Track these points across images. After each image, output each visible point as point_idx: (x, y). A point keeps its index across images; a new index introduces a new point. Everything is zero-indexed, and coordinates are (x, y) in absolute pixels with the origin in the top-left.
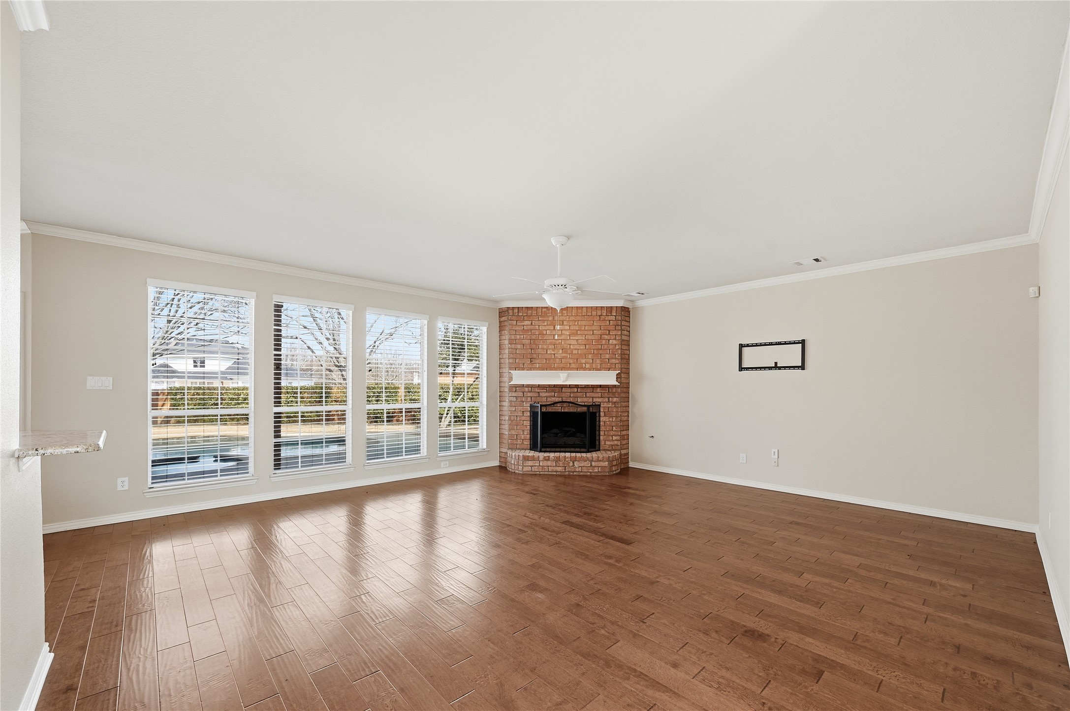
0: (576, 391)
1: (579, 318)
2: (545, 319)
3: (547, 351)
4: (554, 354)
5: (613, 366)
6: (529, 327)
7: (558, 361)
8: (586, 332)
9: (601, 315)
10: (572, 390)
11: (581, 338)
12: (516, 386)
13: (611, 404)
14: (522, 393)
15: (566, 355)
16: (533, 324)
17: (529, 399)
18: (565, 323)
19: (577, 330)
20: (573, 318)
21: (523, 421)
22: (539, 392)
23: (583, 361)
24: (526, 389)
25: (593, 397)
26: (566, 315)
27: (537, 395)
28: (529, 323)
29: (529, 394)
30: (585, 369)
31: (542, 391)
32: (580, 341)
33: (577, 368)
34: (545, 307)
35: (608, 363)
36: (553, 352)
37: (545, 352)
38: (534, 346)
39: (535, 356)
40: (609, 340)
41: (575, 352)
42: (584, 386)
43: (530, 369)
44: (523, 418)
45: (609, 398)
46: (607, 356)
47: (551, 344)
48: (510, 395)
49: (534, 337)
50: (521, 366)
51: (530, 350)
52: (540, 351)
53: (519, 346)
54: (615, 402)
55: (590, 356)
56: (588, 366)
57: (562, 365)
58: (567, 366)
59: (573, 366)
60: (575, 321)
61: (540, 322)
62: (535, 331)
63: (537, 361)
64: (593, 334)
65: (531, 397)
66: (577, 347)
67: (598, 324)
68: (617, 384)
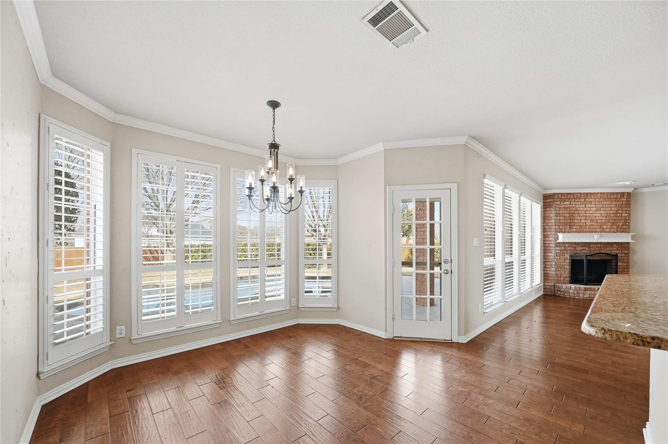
0: (600, 246)
1: (601, 200)
2: (580, 200)
3: (580, 221)
4: (585, 223)
5: (625, 230)
6: (569, 206)
7: (588, 227)
8: (606, 209)
9: (617, 198)
10: (597, 245)
11: (603, 212)
12: (560, 243)
13: (623, 254)
14: (564, 248)
15: (593, 223)
16: (571, 204)
17: (569, 251)
18: (593, 203)
19: (601, 207)
20: (598, 200)
21: (565, 265)
22: (575, 247)
23: (605, 227)
24: (567, 245)
25: (611, 250)
26: (593, 198)
27: (574, 249)
28: (568, 203)
29: (569, 248)
30: (606, 232)
31: (577, 246)
32: (603, 214)
33: (601, 232)
34: (579, 193)
35: (622, 228)
36: (584, 222)
37: (579, 222)
38: (572, 218)
39: (572, 224)
40: (622, 214)
41: (599, 221)
42: (605, 243)
43: (569, 232)
44: (565, 264)
45: (622, 250)
46: (621, 224)
47: (583, 216)
48: (556, 249)
49: (572, 212)
50: (564, 230)
51: (569, 220)
52: (576, 221)
53: (562, 218)
54: (626, 253)
55: (609, 224)
56: (608, 230)
57: (590, 230)
58: (594, 230)
59: (598, 230)
60: (600, 202)
61: (576, 202)
62: (572, 208)
63: (574, 227)
64: (611, 210)
65: (570, 250)
66: (601, 218)
67: (615, 204)
68: (632, 241)
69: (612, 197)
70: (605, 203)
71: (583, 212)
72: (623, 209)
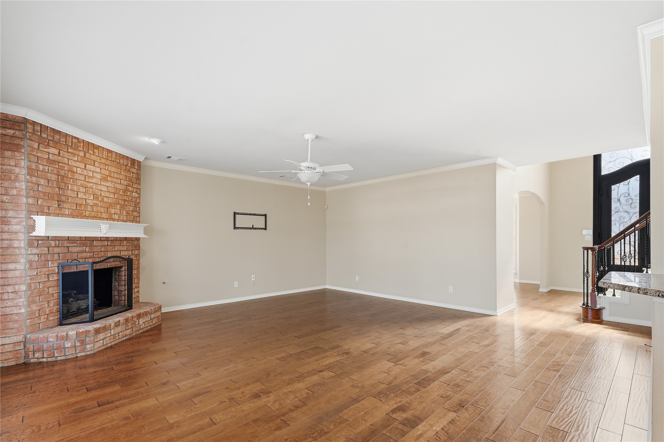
1: (109, 162)
2: (76, 152)
3: (77, 194)
4: (86, 199)
6: (56, 158)
7: (89, 208)
12: (38, 239)
14: (47, 249)
15: (98, 202)
16: (61, 155)
17: (56, 257)
19: (107, 176)
21: (48, 288)
22: (68, 247)
23: (113, 211)
24: (53, 243)
25: (120, 251)
26: (97, 154)
27: (66, 250)
28: (56, 152)
29: (57, 250)
30: (114, 220)
31: (71, 245)
32: (110, 188)
34: (76, 138)
35: (132, 215)
36: (84, 197)
37: (76, 196)
38: (62, 185)
39: (63, 198)
41: (106, 200)
42: (113, 239)
43: (58, 215)
44: (49, 284)
46: (131, 208)
47: (82, 186)
48: (29, 253)
49: (62, 173)
50: (46, 210)
51: (57, 189)
52: (69, 193)
53: (42, 181)
55: (118, 207)
56: (116, 217)
57: (93, 214)
58: (98, 215)
59: (104, 215)
60: (106, 165)
61: (69, 154)
62: (63, 165)
63: (66, 206)
65: (59, 254)
66: (107, 194)
67: (124, 174)
68: (145, 236)
69: (122, 161)
70: (113, 169)
71: (82, 178)
72: (134, 186)
